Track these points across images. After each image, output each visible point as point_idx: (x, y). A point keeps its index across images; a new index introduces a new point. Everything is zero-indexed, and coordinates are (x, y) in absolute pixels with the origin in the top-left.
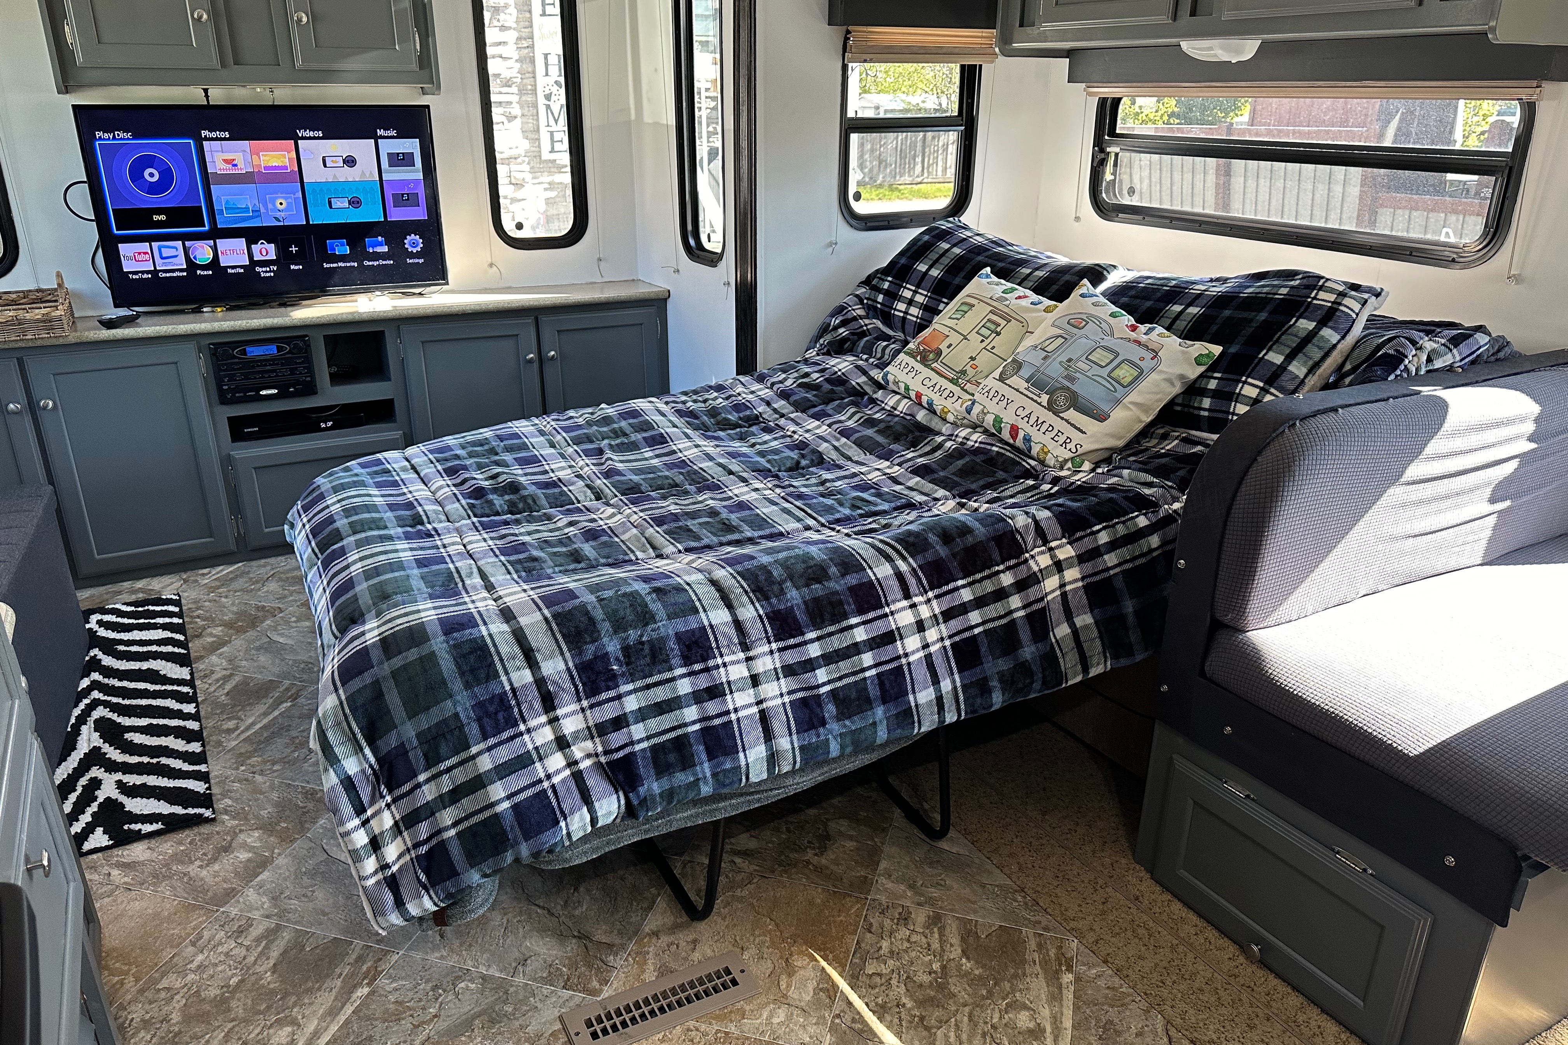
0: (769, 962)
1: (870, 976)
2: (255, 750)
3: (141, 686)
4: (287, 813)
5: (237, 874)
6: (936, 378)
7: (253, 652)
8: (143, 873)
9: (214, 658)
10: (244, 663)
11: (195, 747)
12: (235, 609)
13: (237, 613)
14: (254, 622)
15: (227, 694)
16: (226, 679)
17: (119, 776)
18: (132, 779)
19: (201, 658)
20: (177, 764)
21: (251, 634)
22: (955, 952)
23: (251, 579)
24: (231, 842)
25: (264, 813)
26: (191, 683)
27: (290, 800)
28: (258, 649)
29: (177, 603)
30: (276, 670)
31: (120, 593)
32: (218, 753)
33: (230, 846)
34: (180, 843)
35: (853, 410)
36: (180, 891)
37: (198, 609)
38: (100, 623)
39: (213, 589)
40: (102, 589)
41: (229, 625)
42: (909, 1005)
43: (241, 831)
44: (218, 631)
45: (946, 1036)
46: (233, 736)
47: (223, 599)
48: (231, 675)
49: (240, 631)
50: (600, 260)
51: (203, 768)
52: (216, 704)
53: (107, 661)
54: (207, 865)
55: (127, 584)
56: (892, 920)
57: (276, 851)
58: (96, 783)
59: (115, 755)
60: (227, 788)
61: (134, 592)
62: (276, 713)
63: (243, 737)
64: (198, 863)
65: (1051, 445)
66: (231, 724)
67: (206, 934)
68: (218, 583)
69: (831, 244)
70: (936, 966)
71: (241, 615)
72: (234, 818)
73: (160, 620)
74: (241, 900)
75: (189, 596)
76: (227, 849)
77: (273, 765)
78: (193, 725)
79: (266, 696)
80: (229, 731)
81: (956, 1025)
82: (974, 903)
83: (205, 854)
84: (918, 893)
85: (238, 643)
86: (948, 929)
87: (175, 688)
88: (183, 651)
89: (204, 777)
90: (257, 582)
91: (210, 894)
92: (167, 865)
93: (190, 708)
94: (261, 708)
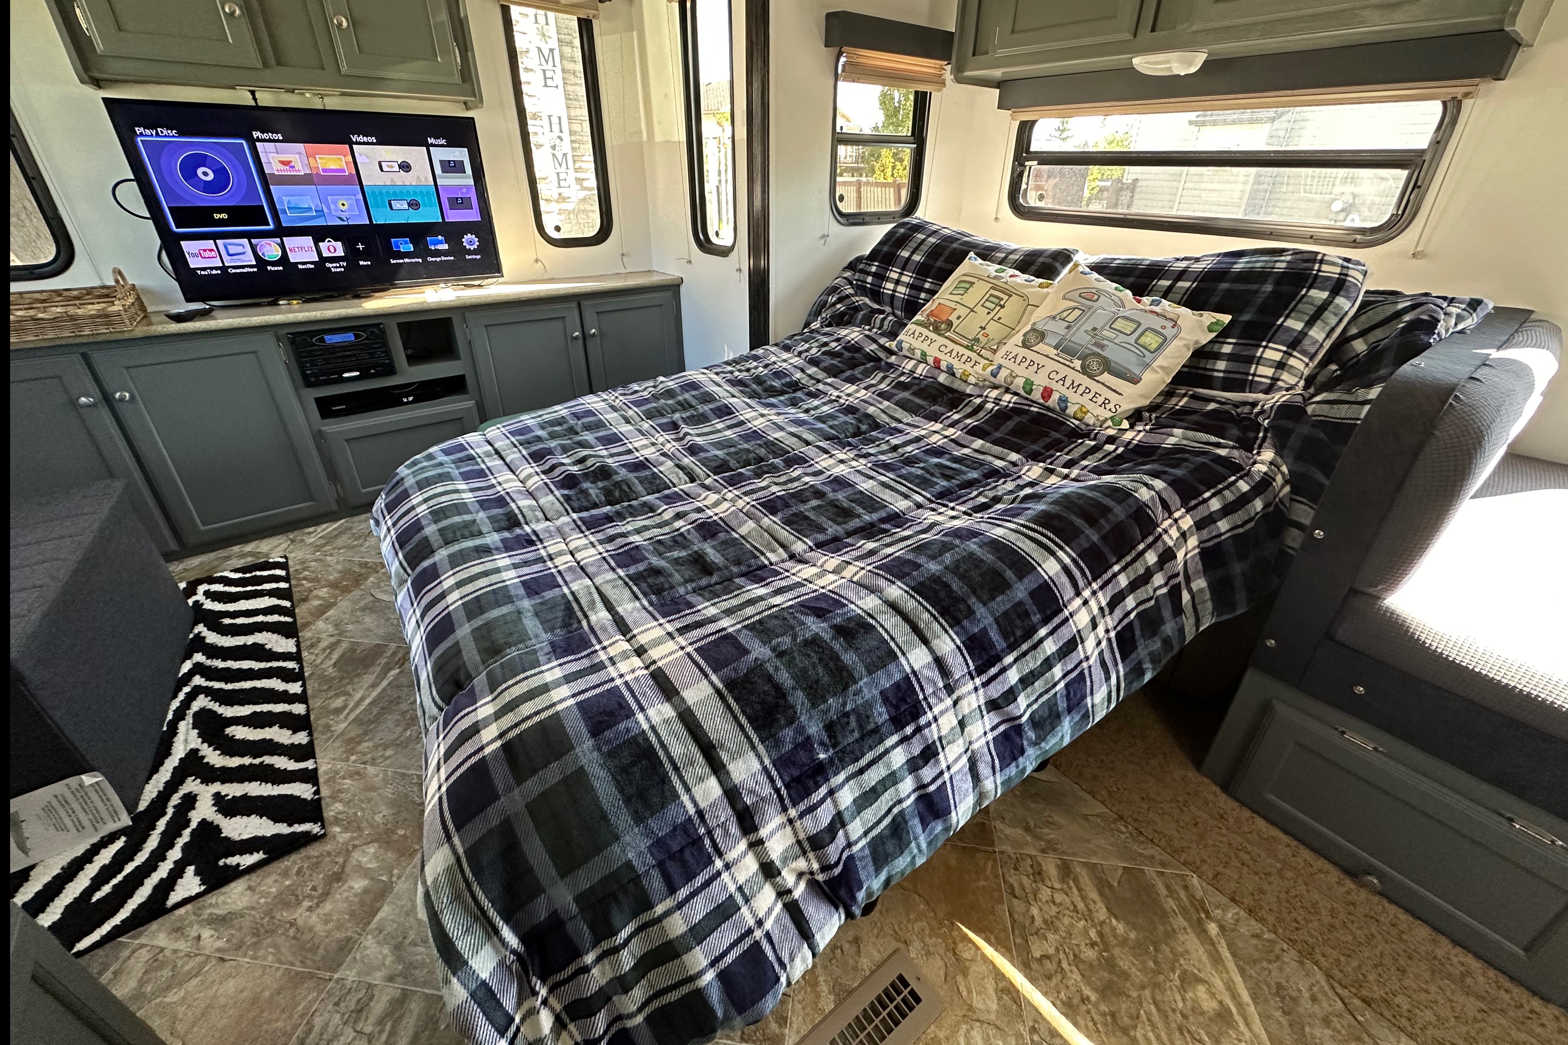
0: (938, 957)
1: (1040, 960)
2: (365, 733)
3: (246, 665)
4: (404, 815)
5: (352, 914)
6: (951, 346)
7: (358, 613)
8: (240, 929)
9: (320, 624)
10: (350, 627)
11: (301, 738)
12: (339, 567)
13: (341, 572)
14: (358, 581)
15: (335, 665)
16: (333, 646)
17: (216, 787)
18: (233, 790)
19: (307, 625)
20: (282, 763)
21: (356, 593)
22: (1102, 913)
23: (354, 534)
24: (343, 867)
25: (378, 818)
26: (296, 657)
27: (406, 796)
28: (363, 609)
29: (284, 566)
30: (381, 631)
31: (228, 558)
32: (327, 741)
33: (343, 872)
34: (285, 874)
35: (881, 375)
36: (286, 952)
37: (304, 569)
38: (207, 594)
39: (318, 548)
40: (212, 555)
41: (334, 585)
42: (1093, 998)
43: (355, 846)
44: (323, 592)
45: (1145, 1036)
46: (342, 716)
47: (329, 558)
48: (338, 642)
49: (346, 590)
50: (623, 255)
51: (309, 764)
52: (324, 679)
53: (212, 638)
54: (318, 905)
55: (236, 549)
56: (1028, 876)
57: (396, 872)
58: (190, 801)
59: (214, 758)
60: (337, 787)
61: (242, 556)
62: (385, 683)
63: (352, 716)
64: (306, 904)
65: (1090, 406)
66: (338, 702)
67: (318, 1021)
68: (323, 541)
69: (824, 236)
70: (1093, 934)
71: (345, 573)
72: (346, 829)
73: (267, 586)
74: (358, 956)
75: (296, 556)
76: (338, 877)
77: (385, 749)
78: (299, 709)
79: (372, 664)
80: (338, 711)
81: (1149, 1020)
82: (1088, 841)
83: (314, 889)
84: (1038, 838)
85: (344, 604)
86: (1081, 879)
87: (281, 664)
88: (289, 619)
89: (310, 777)
90: (359, 538)
91: (321, 951)
92: (269, 913)
93: (295, 688)
94: (369, 679)
